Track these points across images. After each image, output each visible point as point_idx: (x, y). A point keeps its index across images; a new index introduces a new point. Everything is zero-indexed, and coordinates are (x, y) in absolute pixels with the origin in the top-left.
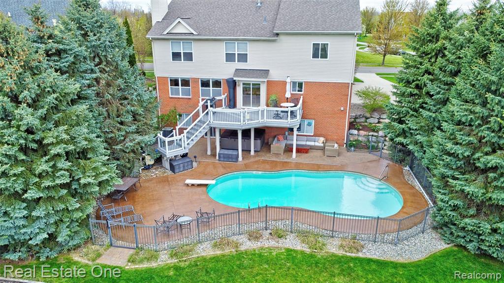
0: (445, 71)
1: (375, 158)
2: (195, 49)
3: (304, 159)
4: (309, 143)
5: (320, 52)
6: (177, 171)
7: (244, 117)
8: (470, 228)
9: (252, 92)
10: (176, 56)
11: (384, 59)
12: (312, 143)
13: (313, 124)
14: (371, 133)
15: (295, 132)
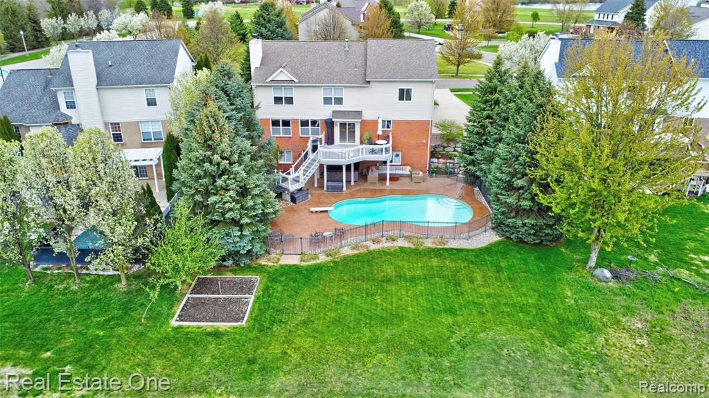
0: (500, 117)
1: (452, 181)
2: (296, 94)
3: (396, 186)
4: (398, 172)
5: (404, 95)
6: (297, 202)
7: (349, 155)
8: (511, 224)
9: (348, 130)
10: (278, 100)
11: (458, 70)
12: (400, 172)
13: (400, 155)
14: (449, 161)
15: (388, 164)
